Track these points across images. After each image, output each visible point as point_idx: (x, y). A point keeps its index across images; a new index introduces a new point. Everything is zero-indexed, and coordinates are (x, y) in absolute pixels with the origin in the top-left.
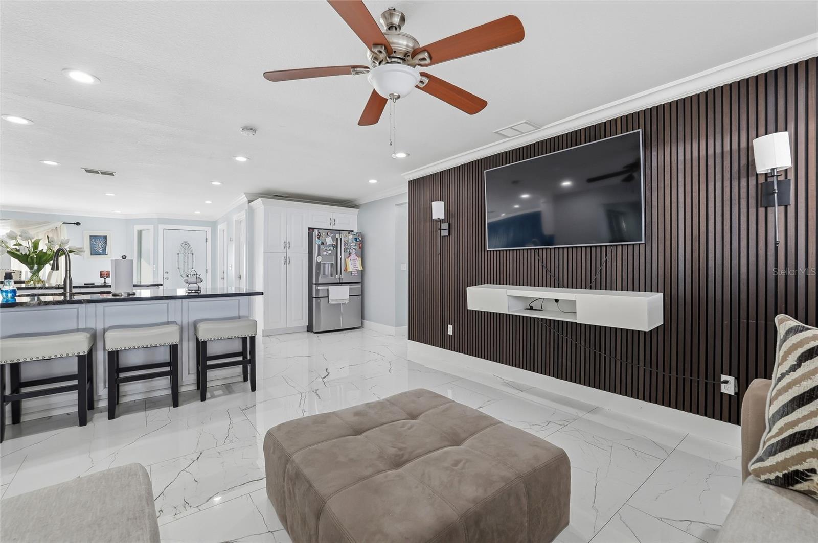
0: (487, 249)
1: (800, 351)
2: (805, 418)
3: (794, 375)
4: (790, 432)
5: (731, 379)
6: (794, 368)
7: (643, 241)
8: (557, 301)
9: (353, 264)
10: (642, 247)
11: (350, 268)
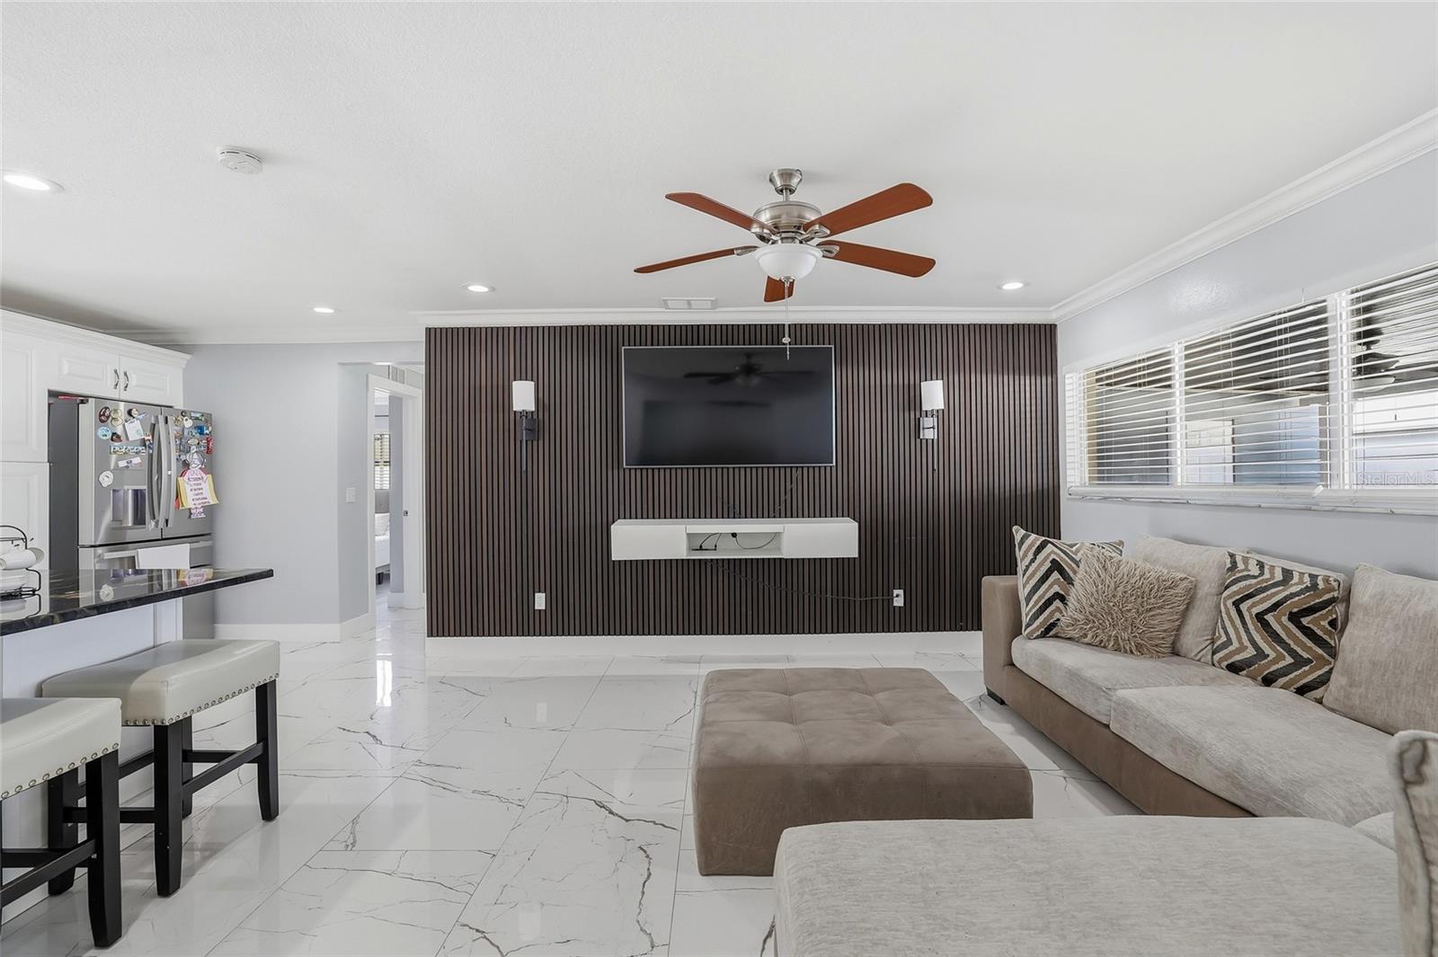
0: (625, 466)
1: (1034, 549)
2: (1047, 590)
3: (1034, 565)
4: (1043, 601)
5: (901, 592)
6: (1033, 561)
7: (834, 464)
8: (734, 535)
9: (196, 491)
10: (834, 469)
11: (190, 499)
